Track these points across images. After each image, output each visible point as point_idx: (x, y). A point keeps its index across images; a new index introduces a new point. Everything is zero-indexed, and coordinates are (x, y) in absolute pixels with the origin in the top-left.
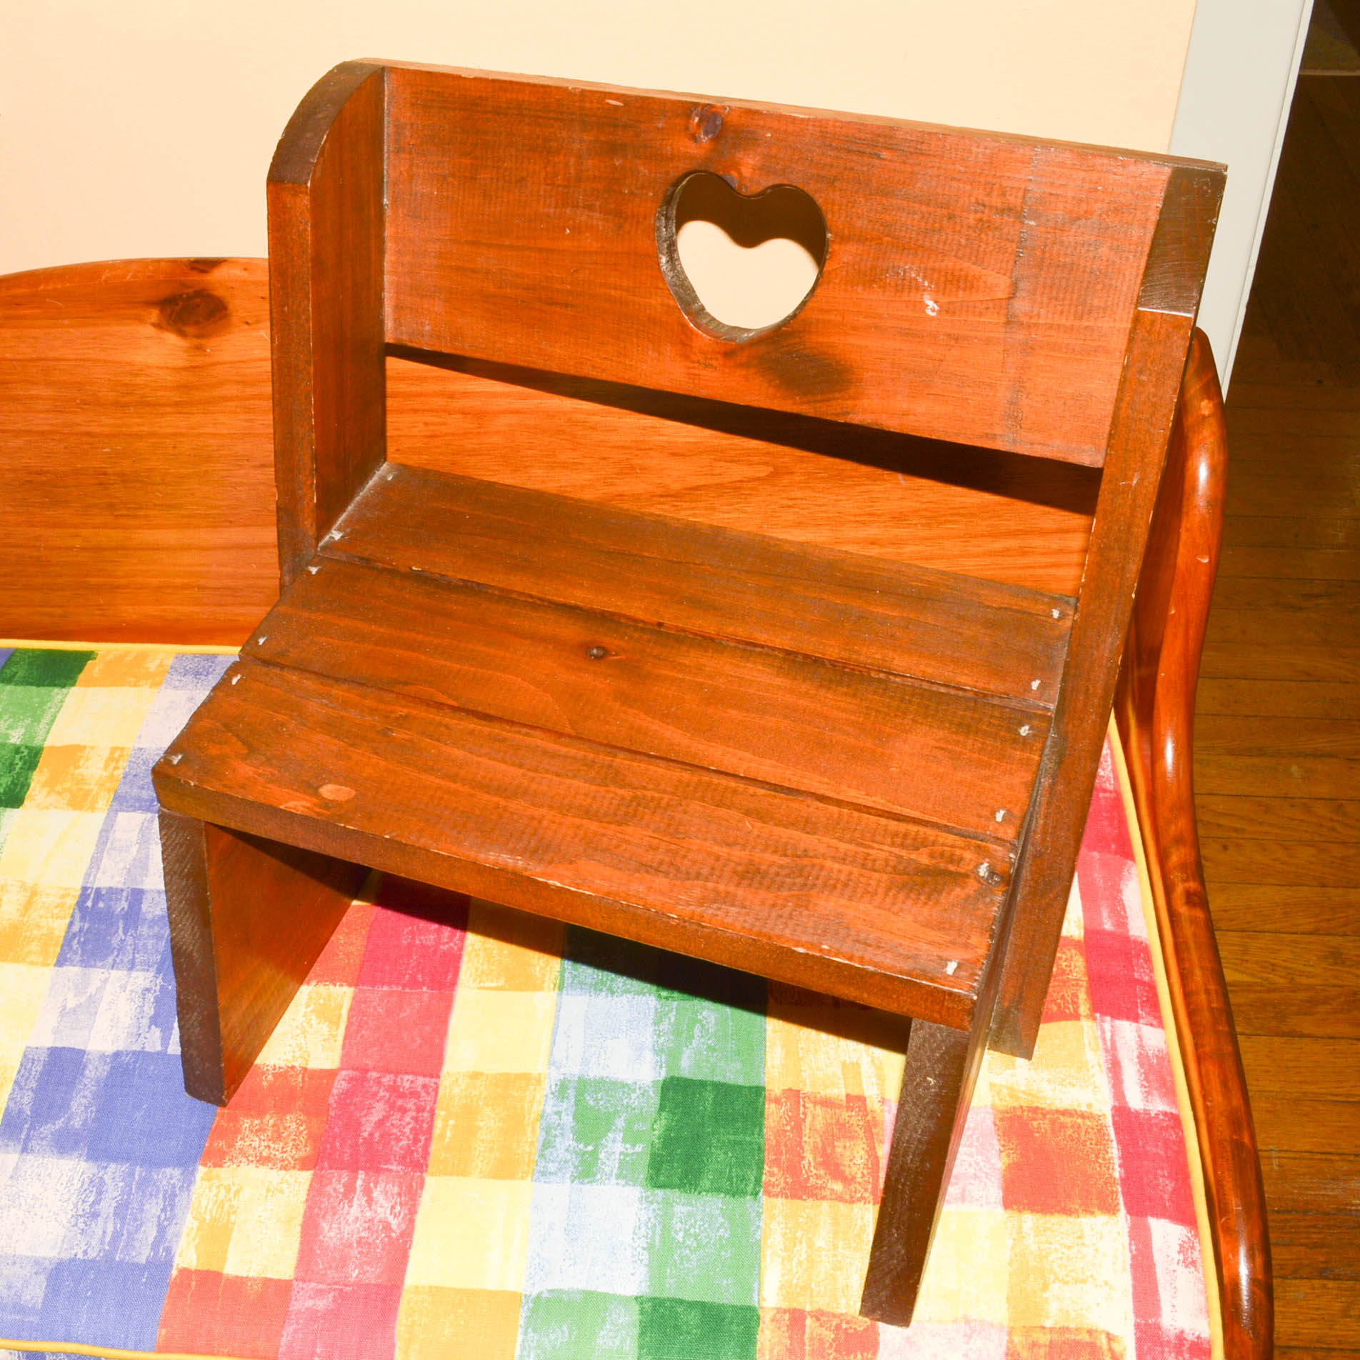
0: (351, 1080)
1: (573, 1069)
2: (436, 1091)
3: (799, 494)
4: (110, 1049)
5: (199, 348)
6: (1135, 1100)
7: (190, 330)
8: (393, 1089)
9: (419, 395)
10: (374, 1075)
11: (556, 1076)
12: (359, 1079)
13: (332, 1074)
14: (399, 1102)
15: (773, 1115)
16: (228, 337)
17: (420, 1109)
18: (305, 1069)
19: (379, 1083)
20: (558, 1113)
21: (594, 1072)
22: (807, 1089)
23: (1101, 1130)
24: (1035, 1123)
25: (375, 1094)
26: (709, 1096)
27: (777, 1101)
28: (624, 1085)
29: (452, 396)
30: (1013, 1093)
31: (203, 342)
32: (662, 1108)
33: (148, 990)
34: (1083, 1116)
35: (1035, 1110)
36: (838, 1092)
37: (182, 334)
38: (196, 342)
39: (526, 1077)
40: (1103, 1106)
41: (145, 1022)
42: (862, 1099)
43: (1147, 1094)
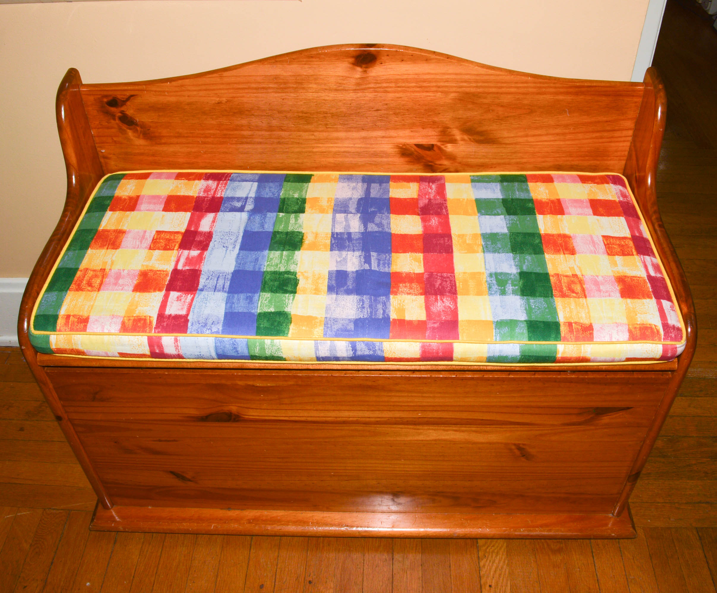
0: (428, 275)
1: (493, 270)
2: (454, 276)
3: (537, 119)
4: (354, 270)
5: (365, 71)
6: (652, 273)
7: (364, 66)
8: (441, 276)
9: (429, 87)
10: (435, 273)
11: (488, 272)
12: (431, 275)
13: (423, 274)
14: (444, 279)
15: (553, 280)
16: (375, 68)
17: (451, 281)
18: (414, 273)
19: (437, 275)
20: (491, 281)
21: (499, 271)
22: (560, 273)
23: (644, 280)
24: (626, 279)
25: (437, 278)
26: (533, 276)
27: (553, 276)
28: (508, 274)
29: (439, 87)
30: (618, 272)
31: (366, 69)
32: (520, 278)
33: (361, 256)
34: (639, 277)
35: (626, 276)
36: (570, 273)
37: (361, 67)
38: (365, 69)
39: (480, 273)
40: (644, 275)
41: (363, 263)
42: (576, 275)
43: (656, 273)
